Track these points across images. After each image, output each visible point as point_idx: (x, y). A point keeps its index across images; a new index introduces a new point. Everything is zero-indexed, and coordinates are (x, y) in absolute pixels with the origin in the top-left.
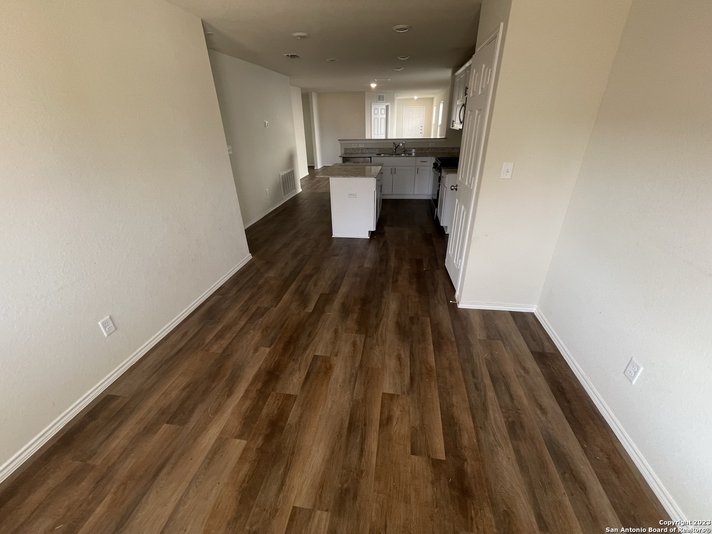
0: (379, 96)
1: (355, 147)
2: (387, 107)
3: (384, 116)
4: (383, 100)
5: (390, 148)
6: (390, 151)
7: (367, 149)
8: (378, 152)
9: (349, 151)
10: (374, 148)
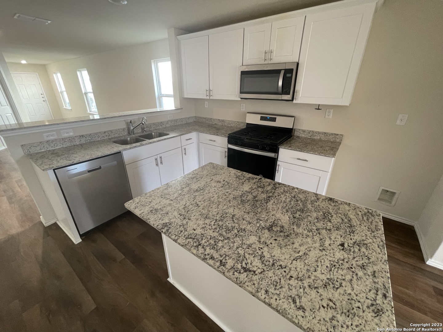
1: (52, 138)
5: (121, 129)
6: (123, 133)
7: (83, 136)
8: (103, 138)
9: (38, 148)
10: (96, 134)
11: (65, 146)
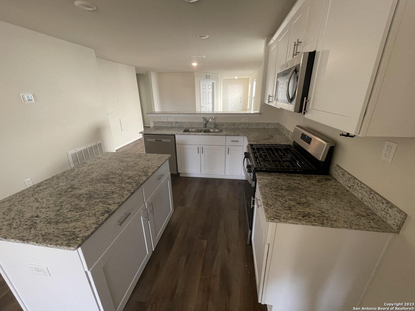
0: (206, 76)
1: (165, 121)
2: (213, 83)
3: (211, 90)
4: (209, 78)
5: (200, 123)
6: (200, 125)
7: (177, 122)
8: (188, 126)
9: (158, 124)
10: (184, 122)
11: (168, 126)
